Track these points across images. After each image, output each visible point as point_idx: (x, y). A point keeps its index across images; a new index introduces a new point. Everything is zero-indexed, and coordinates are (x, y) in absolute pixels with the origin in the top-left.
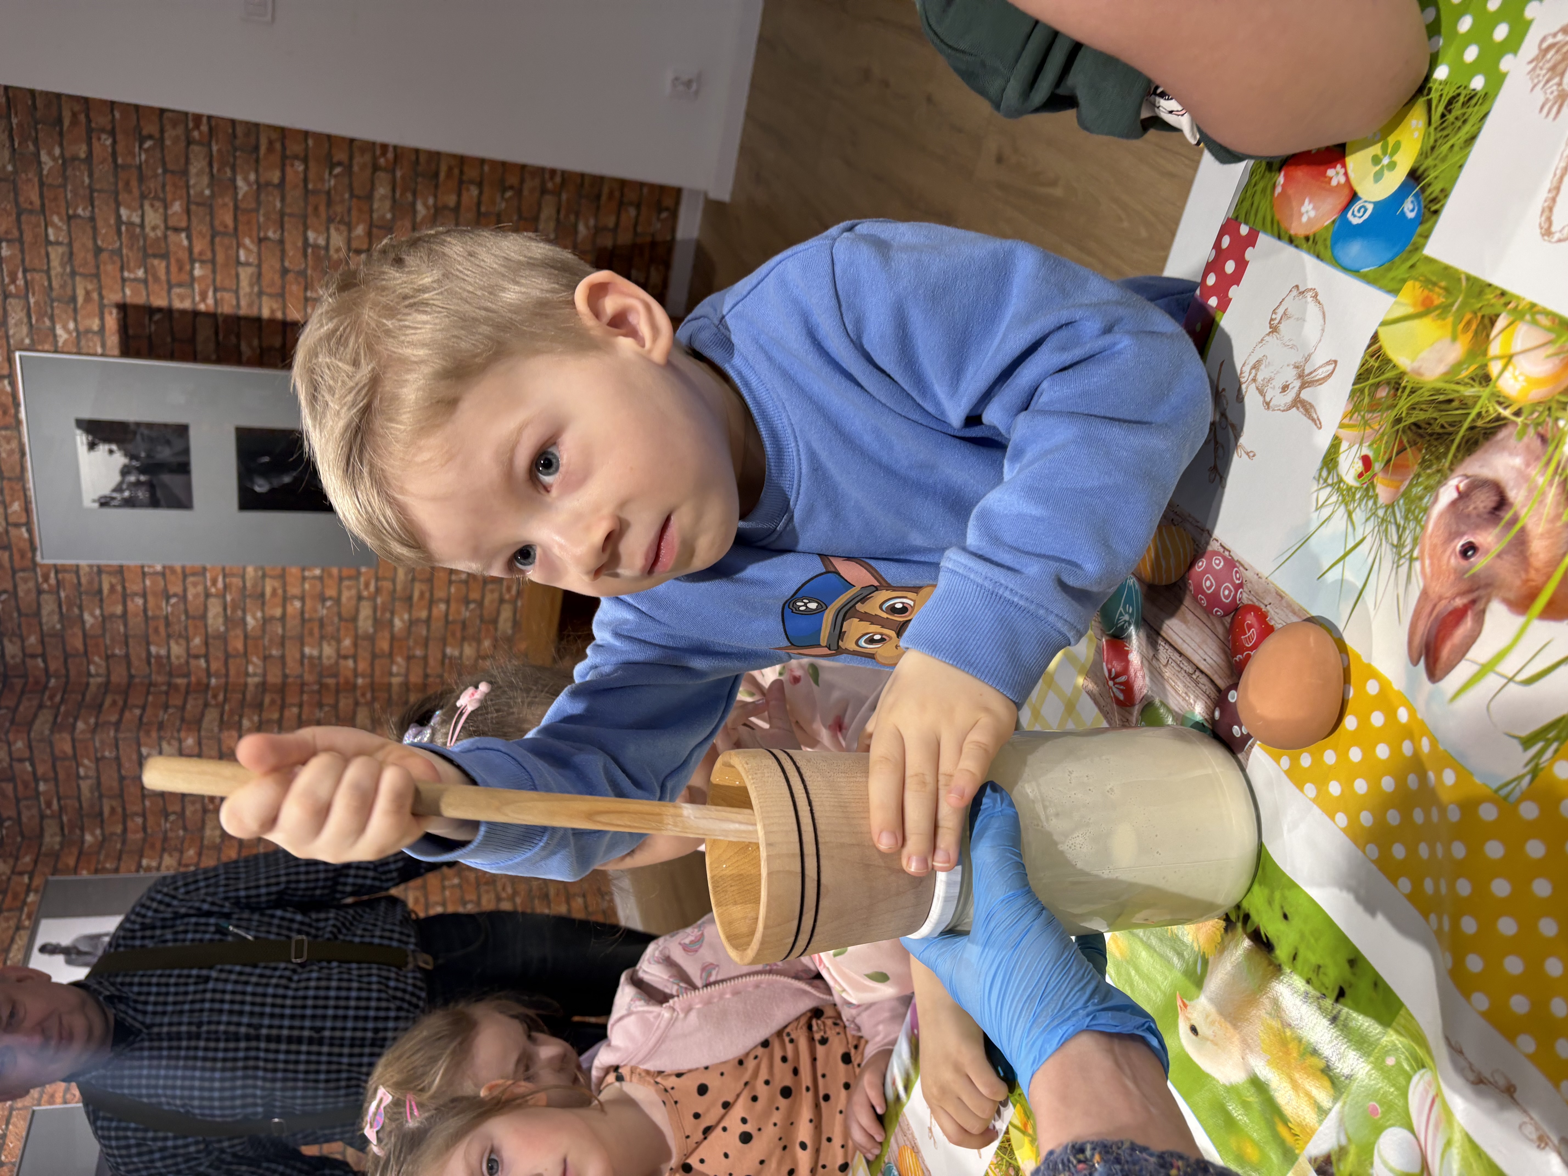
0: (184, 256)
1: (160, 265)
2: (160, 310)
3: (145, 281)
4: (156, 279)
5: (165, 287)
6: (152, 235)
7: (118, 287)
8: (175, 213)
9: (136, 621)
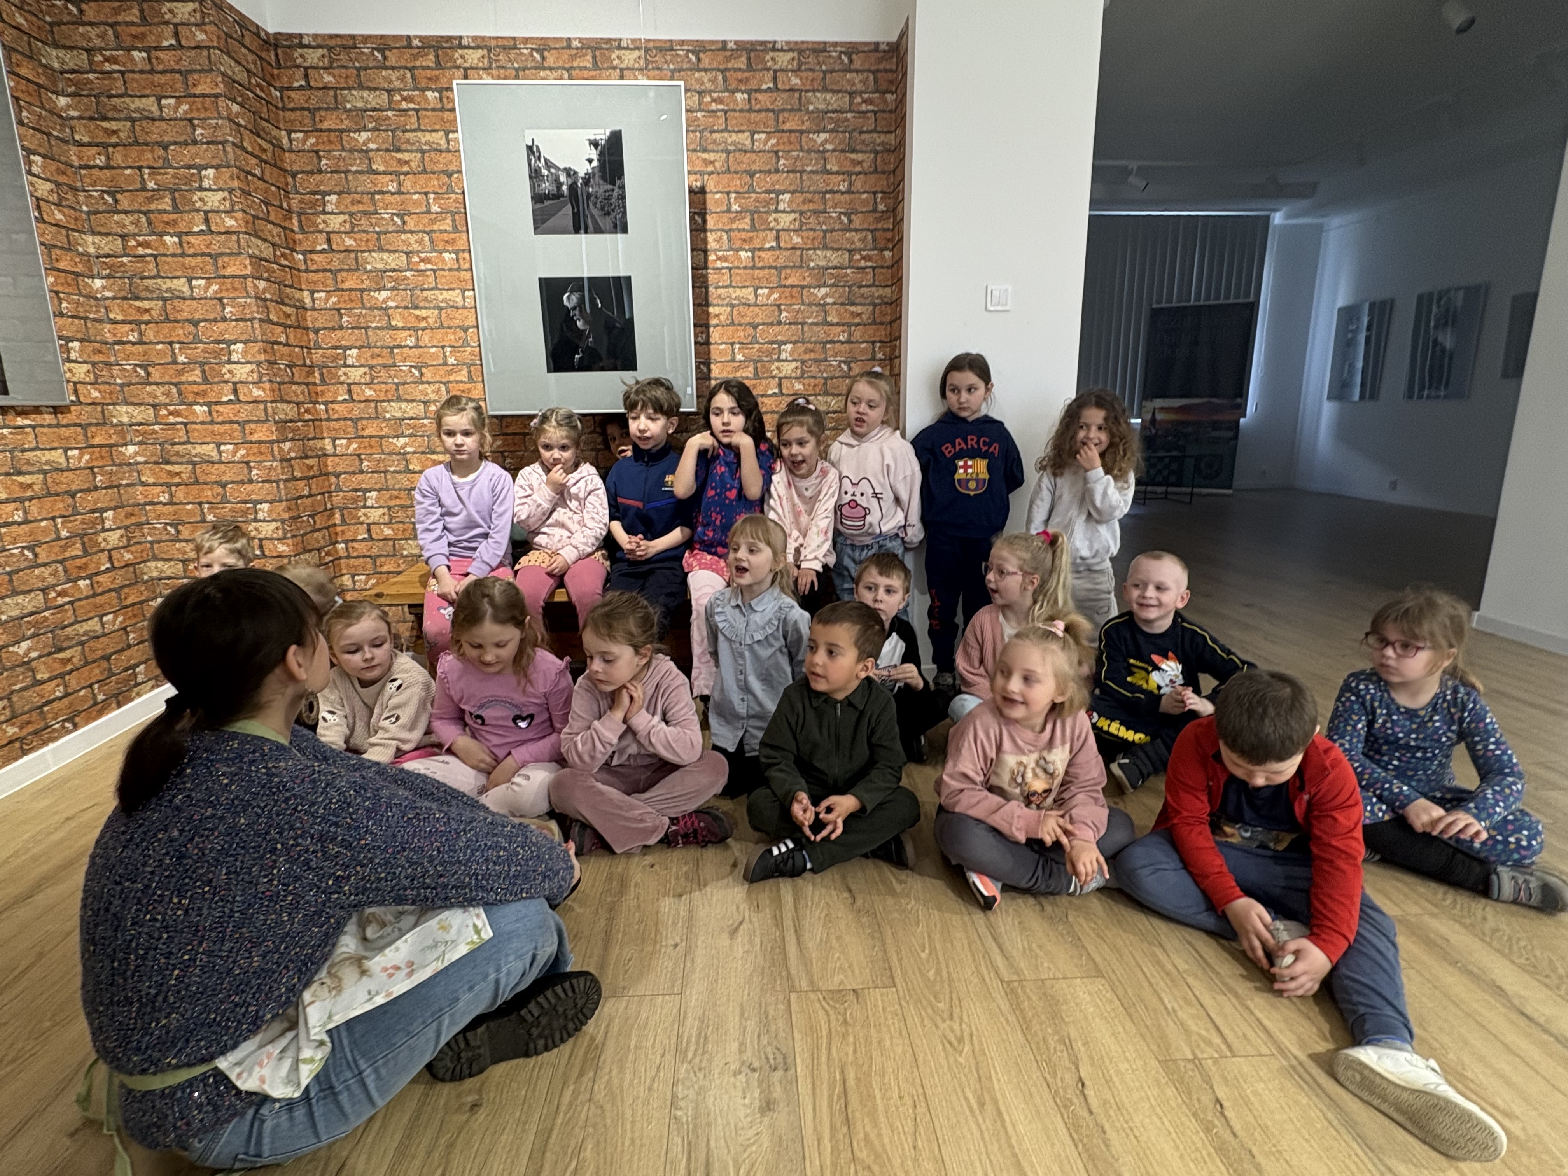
7: (720, 188)
8: (790, 237)
9: (366, 183)
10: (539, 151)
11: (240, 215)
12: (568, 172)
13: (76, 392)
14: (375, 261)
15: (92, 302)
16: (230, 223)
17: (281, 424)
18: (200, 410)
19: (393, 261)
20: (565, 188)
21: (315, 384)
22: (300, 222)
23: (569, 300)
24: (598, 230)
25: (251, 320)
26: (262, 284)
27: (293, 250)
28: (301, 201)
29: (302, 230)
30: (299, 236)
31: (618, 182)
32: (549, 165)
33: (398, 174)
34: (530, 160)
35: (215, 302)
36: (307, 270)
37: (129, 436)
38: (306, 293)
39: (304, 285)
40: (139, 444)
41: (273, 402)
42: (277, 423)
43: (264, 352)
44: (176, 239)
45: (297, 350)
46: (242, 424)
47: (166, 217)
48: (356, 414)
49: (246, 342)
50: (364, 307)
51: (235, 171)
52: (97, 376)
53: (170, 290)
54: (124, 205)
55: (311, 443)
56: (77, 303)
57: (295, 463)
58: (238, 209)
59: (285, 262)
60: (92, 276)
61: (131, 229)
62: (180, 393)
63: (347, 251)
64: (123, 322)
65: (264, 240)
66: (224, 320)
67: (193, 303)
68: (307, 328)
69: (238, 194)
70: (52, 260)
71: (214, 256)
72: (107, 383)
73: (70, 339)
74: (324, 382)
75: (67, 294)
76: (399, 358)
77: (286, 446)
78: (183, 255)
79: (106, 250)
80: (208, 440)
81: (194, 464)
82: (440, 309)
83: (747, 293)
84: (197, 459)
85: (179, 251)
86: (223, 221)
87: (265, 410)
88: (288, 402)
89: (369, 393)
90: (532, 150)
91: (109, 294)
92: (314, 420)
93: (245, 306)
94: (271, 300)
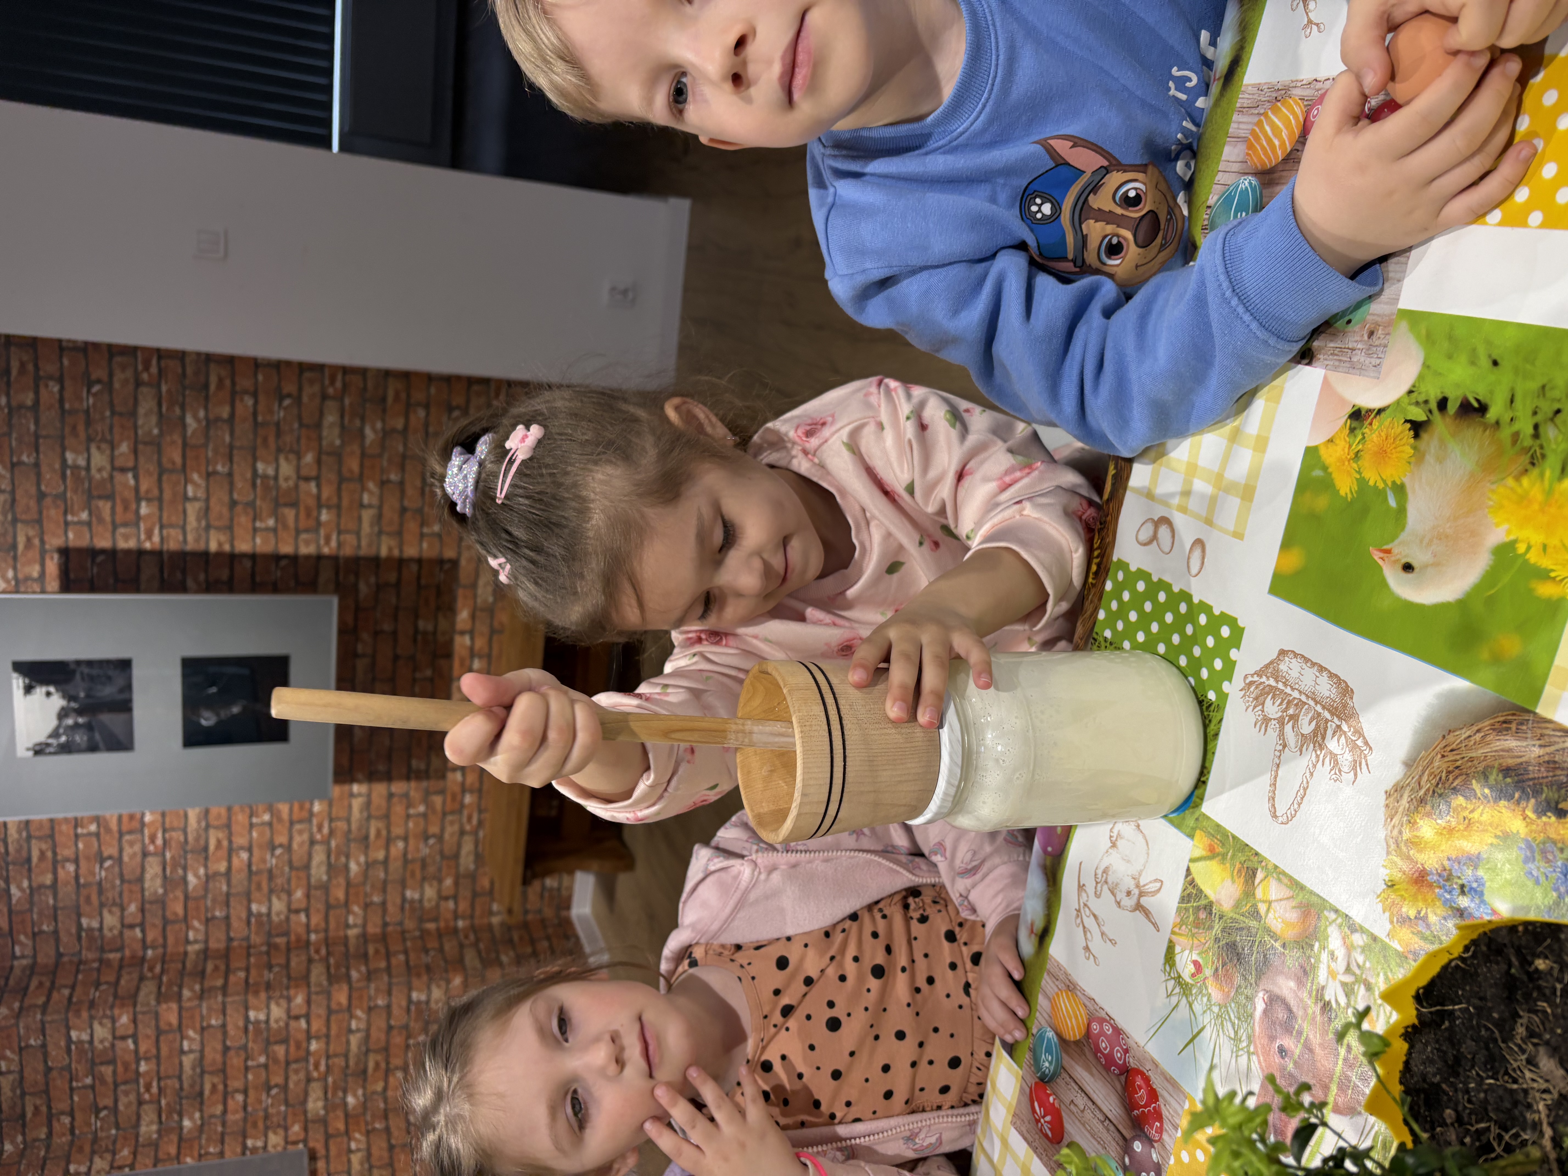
0: (130, 495)
1: (105, 507)
2: (103, 551)
3: (89, 524)
4: (101, 520)
5: (110, 527)
6: (98, 476)
7: (61, 531)
8: (121, 454)
9: (67, 891)
10: (40, 744)
11: (116, 1012)
12: (63, 714)
13: (295, 1143)
14: (153, 883)
15: (206, 1128)
16: (124, 1019)
17: (332, 979)
18: (314, 1046)
19: (153, 869)
20: (81, 720)
21: (288, 943)
22: (111, 951)
23: (207, 720)
24: (128, 687)
25: (224, 1004)
26: (186, 993)
27: (143, 959)
28: (89, 949)
29: (121, 949)
30: (127, 953)
31: (72, 666)
32: (55, 734)
34: (50, 753)
35: (206, 1033)
36: (164, 946)
37: (337, 1101)
38: (190, 948)
39: (181, 949)
40: (345, 1092)
41: (308, 985)
42: (330, 983)
43: (256, 993)
44: (143, 1063)
45: (252, 960)
46: (330, 1011)
47: (120, 1069)
48: (321, 906)
49: (247, 1009)
50: (205, 897)
51: (70, 1015)
52: (279, 1126)
53: (193, 1068)
54: (108, 1101)
55: (352, 949)
56: (208, 1140)
57: (372, 966)
58: (108, 1012)
59: (158, 969)
60: (181, 1128)
61: (132, 1097)
62: (296, 1061)
63: (142, 910)
64: (225, 1104)
65: (138, 989)
66: (224, 1026)
67: (207, 1050)
68: (228, 949)
69: (93, 1012)
70: (169, 1159)
71: (159, 1032)
72: (285, 1119)
73: (245, 1147)
74: (286, 934)
75: (200, 1147)
76: (262, 866)
77: (354, 974)
78: (158, 1057)
79: (154, 1117)
80: (344, 1040)
81: (368, 1051)
82: (208, 826)
83: (192, 510)
84: (364, 1049)
85: (154, 1061)
86: (123, 1025)
87: (317, 993)
88: (308, 972)
89: (299, 894)
90: (39, 750)
91: (197, 1115)
92: (327, 945)
93: (210, 1009)
94: (202, 984)
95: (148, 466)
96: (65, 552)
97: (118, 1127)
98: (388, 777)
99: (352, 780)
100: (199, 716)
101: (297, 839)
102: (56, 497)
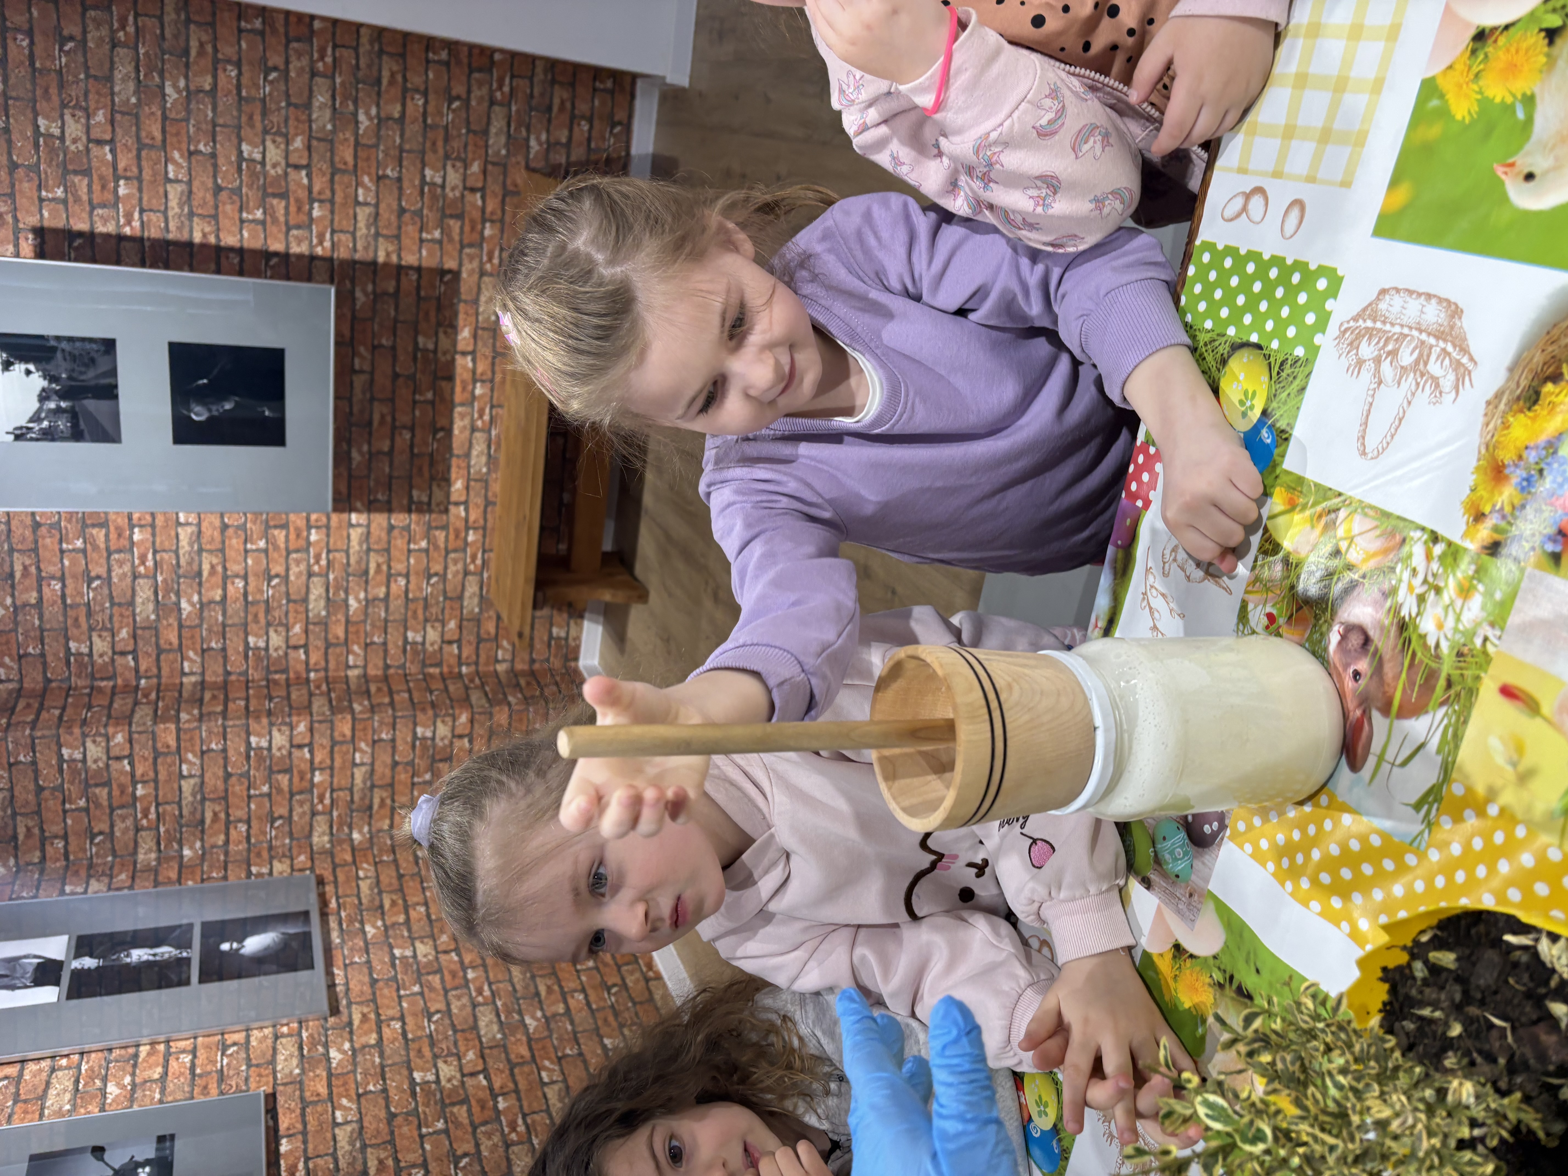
0: (108, 172)
1: (81, 183)
2: (80, 233)
3: (65, 202)
4: (77, 199)
5: (87, 207)
6: (73, 148)
7: (34, 209)
8: (98, 124)
9: (53, 611)
10: (21, 428)
11: (111, 730)
12: (44, 397)
13: (302, 870)
14: (145, 609)
15: (207, 857)
16: (119, 738)
17: (334, 710)
18: (318, 778)
19: (144, 592)
20: (63, 404)
21: (287, 679)
22: (102, 679)
23: (199, 414)
24: (113, 372)
25: (225, 728)
26: (184, 716)
27: (137, 687)
28: (79, 676)
29: (113, 677)
30: (120, 681)
31: (53, 343)
32: (36, 418)
33: (40, 579)
34: (32, 439)
35: (205, 757)
36: (159, 676)
37: (343, 837)
38: (185, 680)
39: (177, 681)
40: (351, 829)
41: (311, 715)
42: (333, 713)
43: (258, 718)
44: (139, 786)
45: (251, 692)
46: (334, 743)
47: (116, 792)
48: (320, 644)
49: (248, 734)
50: (200, 626)
51: (61, 731)
52: (284, 856)
53: (194, 795)
54: (105, 827)
55: (353, 687)
56: (211, 867)
57: (375, 701)
58: (103, 731)
59: (153, 696)
60: (181, 857)
61: (129, 822)
62: (301, 792)
63: (134, 637)
64: (227, 835)
65: (133, 711)
66: (224, 750)
67: (207, 776)
68: (226, 683)
69: (86, 730)
70: (170, 882)
71: (157, 755)
72: (290, 849)
73: (249, 874)
74: (285, 671)
75: (203, 872)
76: (258, 597)
77: (357, 707)
78: (156, 781)
79: (153, 844)
80: (349, 773)
81: (373, 786)
82: (201, 550)
83: (175, 192)
84: (369, 784)
85: (152, 784)
86: (118, 744)
87: (320, 722)
88: (310, 703)
89: (297, 629)
90: (20, 435)
91: (198, 845)
92: (328, 684)
93: (210, 732)
94: (200, 709)
95: (125, 139)
96: (40, 232)
97: (115, 855)
98: (389, 509)
99: (351, 510)
100: (190, 411)
101: (294, 570)
102: (29, 168)
